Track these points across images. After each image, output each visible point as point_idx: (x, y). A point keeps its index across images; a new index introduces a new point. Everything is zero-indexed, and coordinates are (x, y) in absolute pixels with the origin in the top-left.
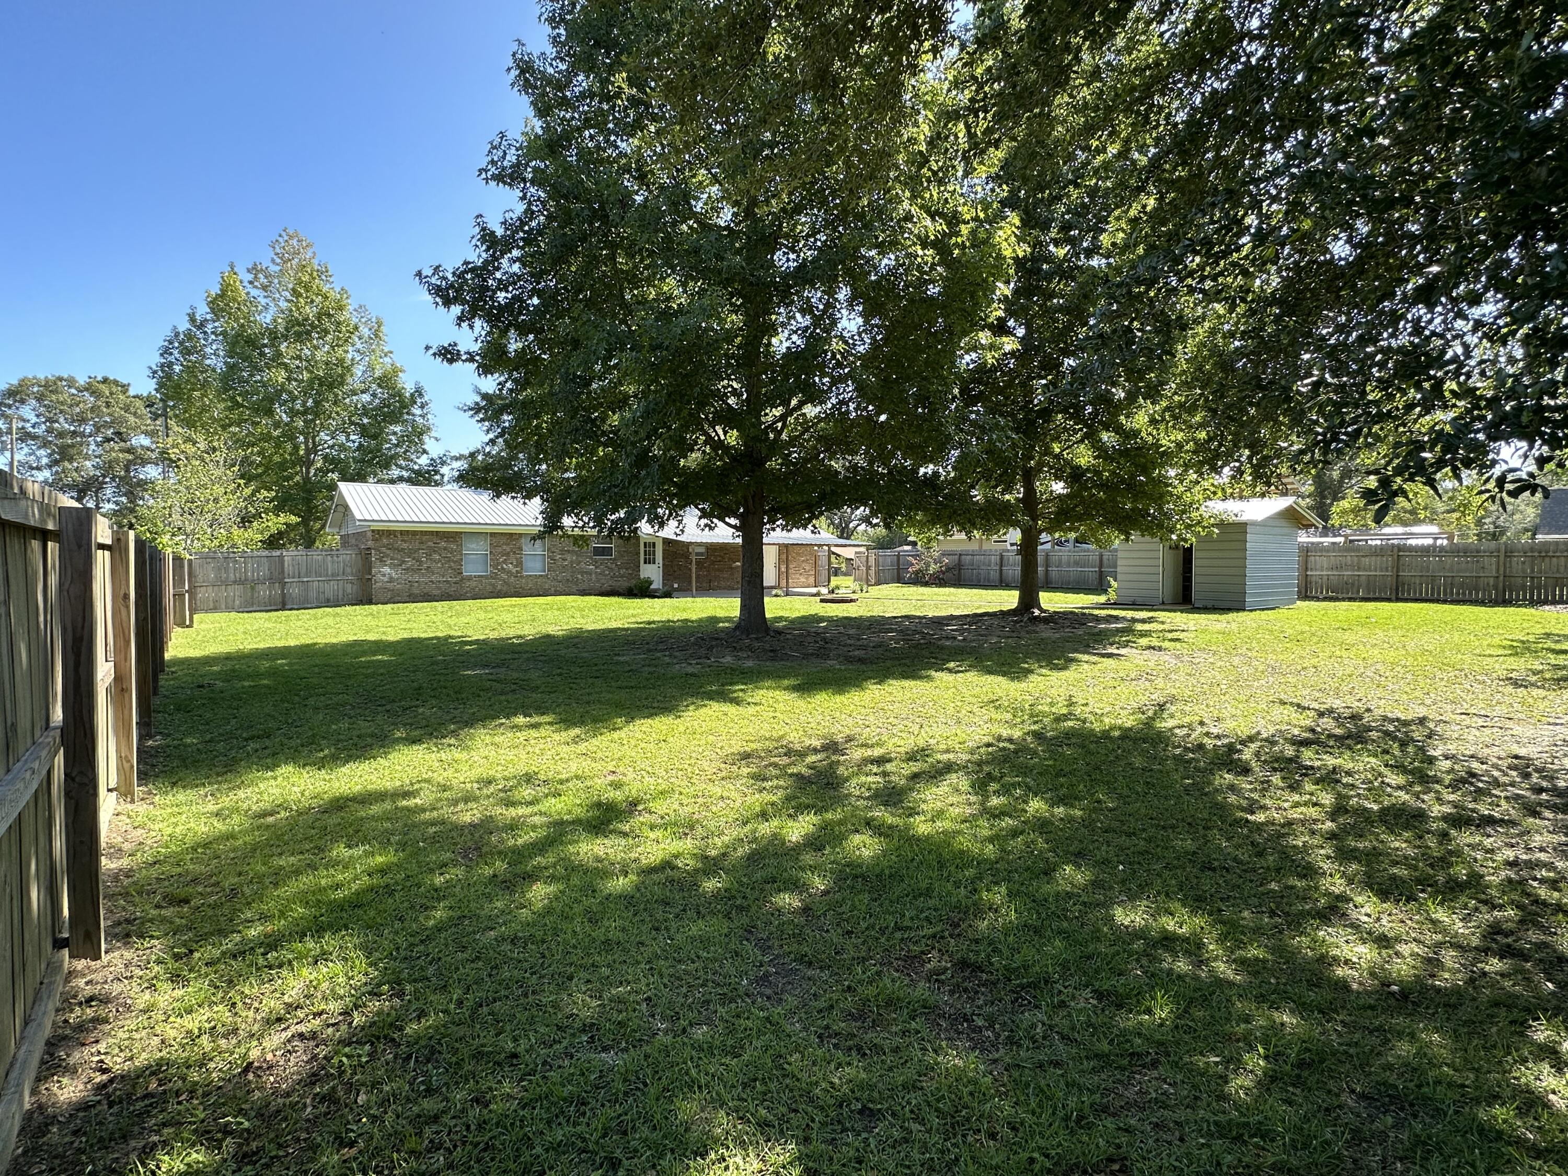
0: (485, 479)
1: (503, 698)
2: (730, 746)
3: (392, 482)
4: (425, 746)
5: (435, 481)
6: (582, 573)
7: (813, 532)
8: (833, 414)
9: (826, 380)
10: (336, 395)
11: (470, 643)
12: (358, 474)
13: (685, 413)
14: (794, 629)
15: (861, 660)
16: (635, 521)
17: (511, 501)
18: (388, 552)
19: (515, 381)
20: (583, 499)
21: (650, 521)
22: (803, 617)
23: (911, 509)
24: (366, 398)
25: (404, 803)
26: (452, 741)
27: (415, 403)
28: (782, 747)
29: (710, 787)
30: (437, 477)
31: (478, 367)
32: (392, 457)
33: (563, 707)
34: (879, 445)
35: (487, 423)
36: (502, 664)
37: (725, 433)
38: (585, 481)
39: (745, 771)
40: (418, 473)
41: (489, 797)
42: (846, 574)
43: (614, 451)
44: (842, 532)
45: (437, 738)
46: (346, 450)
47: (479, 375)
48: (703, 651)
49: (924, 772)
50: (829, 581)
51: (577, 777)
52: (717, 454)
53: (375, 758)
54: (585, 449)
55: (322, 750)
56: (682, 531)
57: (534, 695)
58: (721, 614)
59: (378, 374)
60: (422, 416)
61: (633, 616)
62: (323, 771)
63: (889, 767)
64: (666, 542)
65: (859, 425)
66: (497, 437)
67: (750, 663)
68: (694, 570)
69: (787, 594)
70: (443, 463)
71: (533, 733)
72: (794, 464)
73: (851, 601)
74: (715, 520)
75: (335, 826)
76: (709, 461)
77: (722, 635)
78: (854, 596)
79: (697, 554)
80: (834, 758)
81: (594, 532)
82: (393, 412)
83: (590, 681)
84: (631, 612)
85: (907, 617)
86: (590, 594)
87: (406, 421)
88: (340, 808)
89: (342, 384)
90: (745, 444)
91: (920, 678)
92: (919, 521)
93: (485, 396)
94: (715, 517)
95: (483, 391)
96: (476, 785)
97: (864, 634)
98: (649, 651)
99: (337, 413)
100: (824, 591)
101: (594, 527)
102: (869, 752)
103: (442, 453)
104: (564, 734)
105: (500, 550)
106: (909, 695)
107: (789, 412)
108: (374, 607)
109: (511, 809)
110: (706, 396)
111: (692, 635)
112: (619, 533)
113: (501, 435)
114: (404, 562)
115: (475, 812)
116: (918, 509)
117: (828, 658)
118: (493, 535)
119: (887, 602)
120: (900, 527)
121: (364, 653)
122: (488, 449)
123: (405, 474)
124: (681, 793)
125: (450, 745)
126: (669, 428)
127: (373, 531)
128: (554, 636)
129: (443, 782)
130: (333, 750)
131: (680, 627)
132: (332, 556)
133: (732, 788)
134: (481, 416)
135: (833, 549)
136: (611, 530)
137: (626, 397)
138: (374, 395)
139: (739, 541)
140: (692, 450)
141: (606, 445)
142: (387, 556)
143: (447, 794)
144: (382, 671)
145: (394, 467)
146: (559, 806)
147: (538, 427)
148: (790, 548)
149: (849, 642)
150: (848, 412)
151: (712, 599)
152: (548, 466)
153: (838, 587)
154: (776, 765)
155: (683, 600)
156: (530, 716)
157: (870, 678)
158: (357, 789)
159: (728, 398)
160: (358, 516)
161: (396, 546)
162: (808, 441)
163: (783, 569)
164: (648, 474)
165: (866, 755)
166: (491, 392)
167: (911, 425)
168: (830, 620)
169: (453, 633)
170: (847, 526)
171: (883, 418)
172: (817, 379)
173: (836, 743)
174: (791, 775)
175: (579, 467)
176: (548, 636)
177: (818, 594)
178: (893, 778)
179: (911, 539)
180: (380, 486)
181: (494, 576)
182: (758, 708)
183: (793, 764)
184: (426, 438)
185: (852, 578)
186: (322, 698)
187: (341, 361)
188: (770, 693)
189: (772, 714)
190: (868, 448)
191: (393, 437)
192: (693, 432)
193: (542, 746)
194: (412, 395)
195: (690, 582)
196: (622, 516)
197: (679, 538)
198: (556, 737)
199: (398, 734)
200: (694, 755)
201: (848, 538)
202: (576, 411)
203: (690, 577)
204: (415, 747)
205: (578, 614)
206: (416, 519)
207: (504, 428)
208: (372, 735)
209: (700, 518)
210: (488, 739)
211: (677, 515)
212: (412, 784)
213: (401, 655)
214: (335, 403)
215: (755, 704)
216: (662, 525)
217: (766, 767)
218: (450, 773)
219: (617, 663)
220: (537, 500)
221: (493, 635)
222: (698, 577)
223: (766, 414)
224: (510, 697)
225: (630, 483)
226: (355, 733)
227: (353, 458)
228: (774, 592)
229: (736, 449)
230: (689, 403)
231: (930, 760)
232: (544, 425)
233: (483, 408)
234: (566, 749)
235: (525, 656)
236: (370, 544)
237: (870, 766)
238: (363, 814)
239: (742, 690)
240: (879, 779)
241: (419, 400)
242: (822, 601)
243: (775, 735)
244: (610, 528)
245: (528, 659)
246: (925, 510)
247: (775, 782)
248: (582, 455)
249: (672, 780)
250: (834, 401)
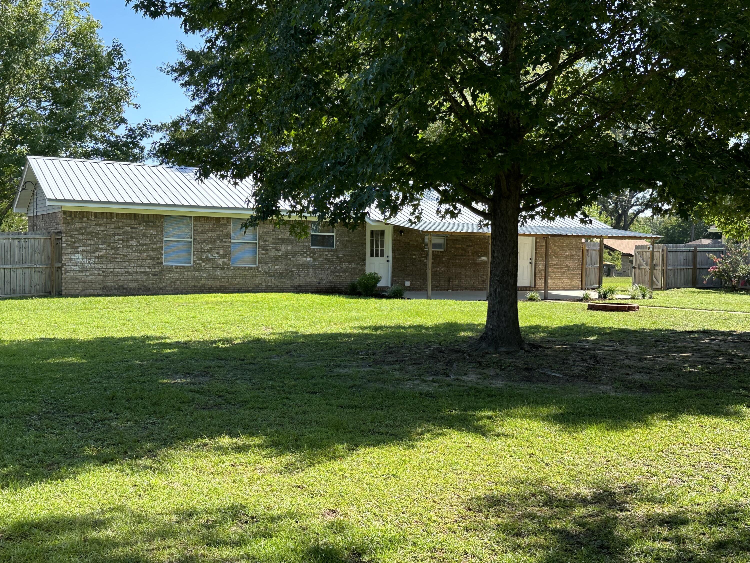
0: (190, 154)
1: (206, 413)
2: (476, 488)
3: (87, 155)
4: (118, 467)
5: (134, 156)
6: (298, 266)
7: (582, 221)
8: (613, 70)
9: (606, 26)
10: (27, 56)
11: (170, 346)
12: (49, 147)
13: (427, 74)
14: (555, 343)
15: (644, 387)
16: (363, 205)
17: (219, 182)
18: (81, 237)
19: (227, 37)
20: (303, 178)
21: (381, 207)
22: (566, 328)
23: (716, 192)
24: (59, 58)
25: (95, 534)
26: (149, 462)
27: (113, 63)
28: (541, 493)
29: (451, 538)
30: (136, 151)
31: (185, 22)
32: (86, 127)
33: (275, 428)
34: (676, 109)
35: (193, 88)
36: (205, 372)
37: (475, 97)
38: (306, 157)
39: (494, 521)
40: (115, 145)
41: (189, 533)
42: (621, 274)
43: (340, 120)
44: (618, 220)
45: (131, 457)
46: (36, 119)
47: (186, 31)
48: (440, 366)
49: (733, 542)
50: (600, 283)
51: (291, 515)
52: (464, 124)
53: (62, 478)
54: (307, 120)
55: (5, 466)
56: (419, 218)
57: (242, 411)
58: (461, 319)
59: (72, 30)
60: (121, 79)
61: (357, 319)
62: (7, 491)
63: (684, 531)
64: (398, 230)
65: (648, 84)
66: (203, 104)
67: (498, 384)
68: (430, 266)
69: (545, 298)
70: (143, 134)
71: (241, 457)
72: (562, 136)
73: (630, 309)
74: (458, 205)
75: (19, 556)
76: (454, 133)
77: (464, 347)
78: (634, 303)
79: (435, 246)
80: (610, 513)
81: (314, 218)
82: (88, 74)
83: (307, 396)
84: (354, 314)
85: (706, 333)
86: (306, 291)
87: (102, 84)
88: (25, 536)
89: (34, 43)
90: (500, 111)
91: (726, 414)
92: (727, 208)
93: (191, 55)
94: (459, 201)
95: (189, 48)
96: (174, 518)
97: (647, 352)
98: (376, 362)
99: (28, 76)
100: (594, 295)
101: (314, 212)
102: (657, 510)
103: (142, 122)
104: (274, 460)
105: (205, 237)
106: (710, 437)
107: (557, 70)
108: (63, 300)
109: (214, 550)
110: (454, 53)
111: (427, 345)
112: (344, 220)
113: (208, 101)
114: (97, 248)
115: (174, 550)
116: (725, 192)
117: (599, 381)
118: (197, 219)
119: (678, 313)
120: (699, 214)
121: (52, 354)
122: (193, 118)
123: (101, 146)
124: (414, 544)
125: (146, 468)
126: (407, 92)
127: (65, 212)
128: (265, 341)
129: (137, 512)
130: (17, 466)
131: (413, 335)
132: (19, 240)
133: (478, 542)
134: (186, 78)
135: (607, 242)
136: (335, 215)
137: (356, 55)
138: (68, 55)
139: (488, 230)
140: (433, 120)
141: (330, 114)
142: (79, 241)
143: (142, 527)
144: (71, 375)
145: (88, 139)
146: (270, 550)
147: (253, 92)
148: (551, 240)
149: (627, 362)
150: (633, 67)
151: (450, 302)
152: (263, 138)
153: (612, 291)
154: (533, 517)
155: (415, 301)
156: (237, 436)
157: (658, 411)
158: (43, 513)
159: (481, 53)
160: (49, 195)
161: (89, 230)
162: (579, 106)
163: (541, 266)
164: (380, 149)
165: (652, 512)
166: (197, 50)
167: (719, 83)
168: (600, 332)
169: (149, 333)
170: (625, 212)
171: (681, 73)
172: (594, 25)
173: (612, 494)
174: (554, 531)
175: (298, 140)
176: (258, 341)
177: (585, 299)
178: (690, 547)
179: (712, 229)
180: (72, 162)
181: (198, 268)
182: (510, 441)
183: (556, 517)
184: (124, 105)
185: (631, 279)
186: (7, 405)
187: (34, 15)
188: (526, 424)
189: (527, 450)
190: (660, 112)
191: (88, 104)
192: (436, 97)
193: (250, 474)
194: (109, 54)
195: (425, 279)
196: (348, 199)
197: (414, 227)
198: (267, 463)
199: (88, 452)
200: (430, 496)
201: (625, 228)
202: (297, 72)
203: (426, 274)
204: (107, 468)
205: (292, 316)
206: (112, 200)
207: (212, 93)
208: (61, 452)
209: (441, 203)
210: (189, 462)
211: (413, 199)
212: (103, 512)
213: (92, 357)
214: (26, 65)
215: (507, 436)
216: (395, 210)
217: (520, 518)
218: (145, 501)
219: (339, 376)
220: (249, 181)
221: (196, 337)
222: (434, 274)
223: (527, 73)
224: (214, 412)
225: (358, 160)
226: (42, 447)
227: (44, 128)
228: (529, 294)
229: (487, 118)
230: (432, 61)
231: (740, 525)
232: (259, 90)
233: (188, 69)
234: (278, 478)
235: (232, 363)
236: (61, 227)
237: (658, 528)
238: (48, 544)
239: (490, 417)
240: (668, 545)
241: (117, 61)
242: (591, 308)
243: (532, 477)
244: (333, 213)
245: (235, 368)
246: (736, 193)
247: (533, 539)
248: (303, 126)
249: (404, 526)
250: (616, 53)
